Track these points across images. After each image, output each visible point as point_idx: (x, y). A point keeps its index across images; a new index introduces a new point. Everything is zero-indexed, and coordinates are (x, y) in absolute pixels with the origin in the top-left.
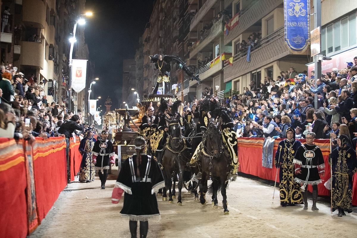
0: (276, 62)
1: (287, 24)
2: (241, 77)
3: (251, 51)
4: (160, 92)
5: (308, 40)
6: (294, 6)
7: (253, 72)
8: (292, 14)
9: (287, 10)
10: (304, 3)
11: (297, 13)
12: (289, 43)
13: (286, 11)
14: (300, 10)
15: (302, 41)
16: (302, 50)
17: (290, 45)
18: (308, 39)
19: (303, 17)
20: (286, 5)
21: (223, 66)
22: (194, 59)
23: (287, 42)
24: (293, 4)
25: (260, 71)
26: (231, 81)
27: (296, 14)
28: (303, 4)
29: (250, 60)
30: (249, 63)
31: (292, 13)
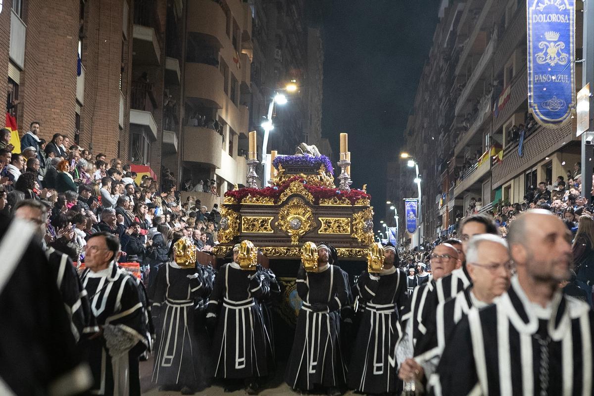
0: (555, 155)
1: (534, 78)
2: (513, 180)
3: (525, 139)
4: (415, 205)
5: (573, 105)
6: (547, 47)
7: (528, 172)
8: (544, 61)
9: (534, 56)
10: (564, 42)
11: (552, 59)
12: (537, 110)
13: (531, 57)
14: (558, 54)
15: (562, 106)
16: (561, 121)
17: (539, 113)
18: (572, 103)
19: (563, 66)
20: (531, 47)
21: (492, 165)
22: (460, 157)
23: (535, 109)
24: (545, 45)
25: (536, 170)
26: (500, 187)
27: (550, 60)
28: (562, 45)
29: (523, 154)
30: (522, 157)
31: (544, 59)
